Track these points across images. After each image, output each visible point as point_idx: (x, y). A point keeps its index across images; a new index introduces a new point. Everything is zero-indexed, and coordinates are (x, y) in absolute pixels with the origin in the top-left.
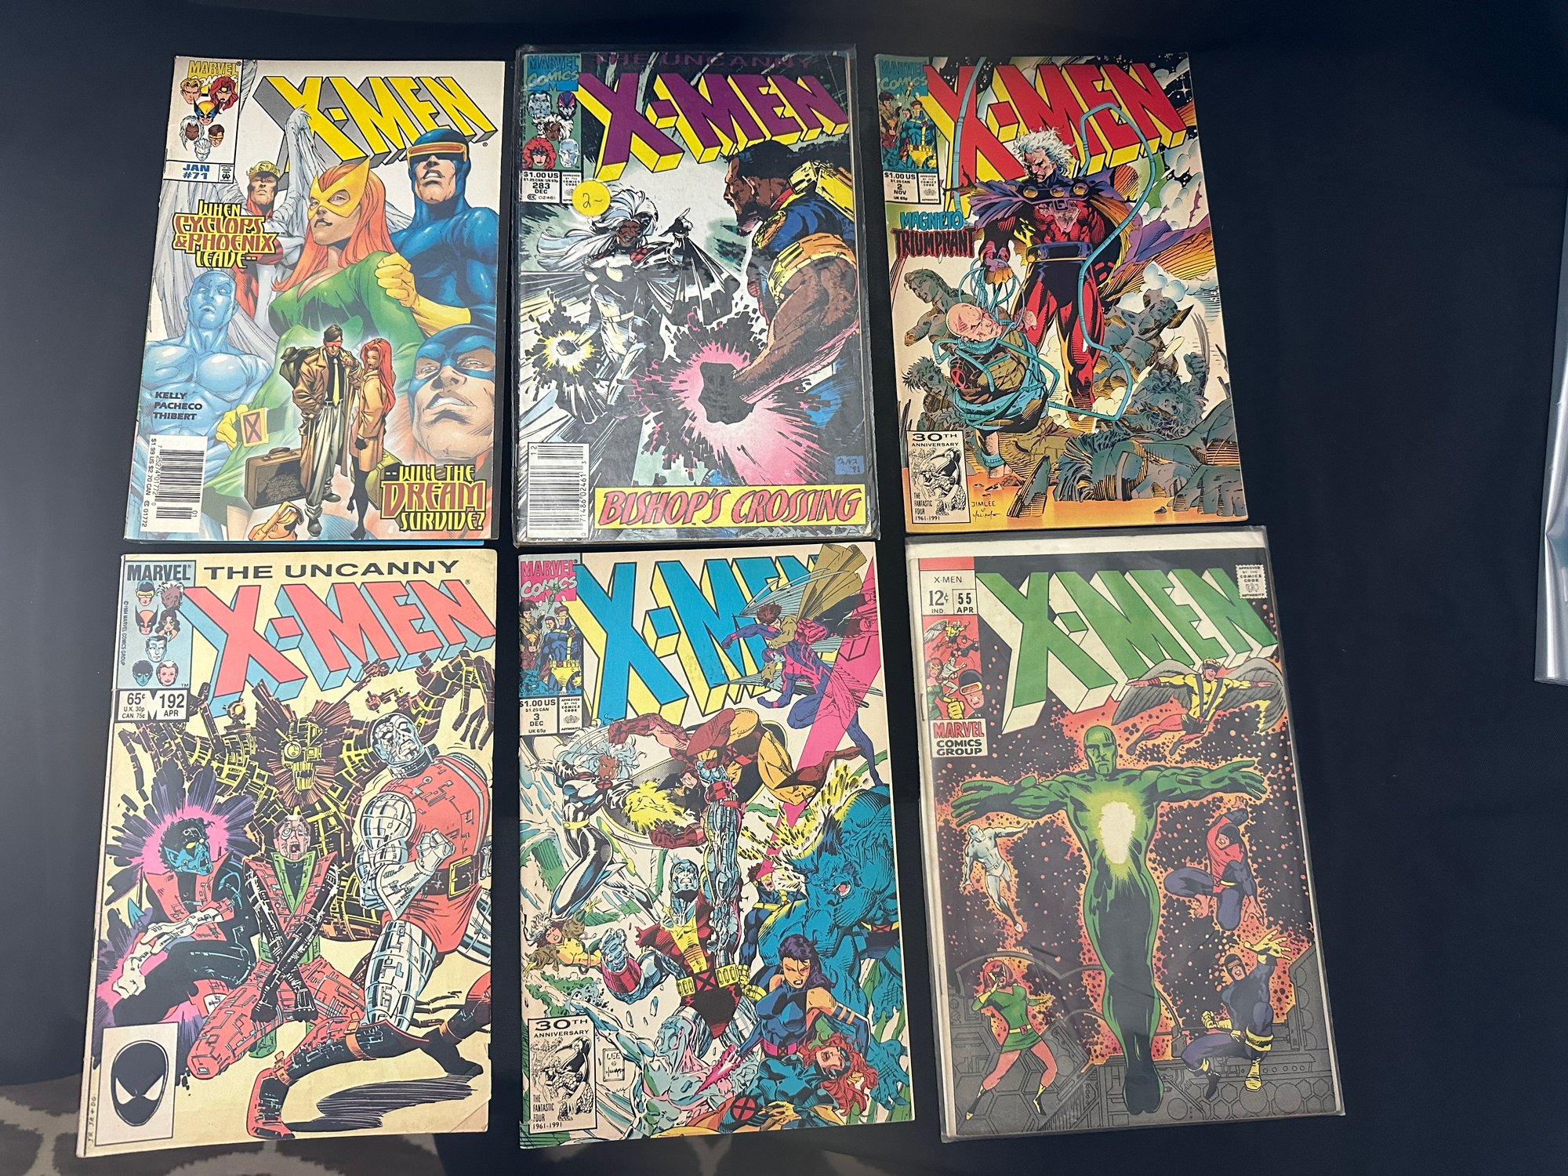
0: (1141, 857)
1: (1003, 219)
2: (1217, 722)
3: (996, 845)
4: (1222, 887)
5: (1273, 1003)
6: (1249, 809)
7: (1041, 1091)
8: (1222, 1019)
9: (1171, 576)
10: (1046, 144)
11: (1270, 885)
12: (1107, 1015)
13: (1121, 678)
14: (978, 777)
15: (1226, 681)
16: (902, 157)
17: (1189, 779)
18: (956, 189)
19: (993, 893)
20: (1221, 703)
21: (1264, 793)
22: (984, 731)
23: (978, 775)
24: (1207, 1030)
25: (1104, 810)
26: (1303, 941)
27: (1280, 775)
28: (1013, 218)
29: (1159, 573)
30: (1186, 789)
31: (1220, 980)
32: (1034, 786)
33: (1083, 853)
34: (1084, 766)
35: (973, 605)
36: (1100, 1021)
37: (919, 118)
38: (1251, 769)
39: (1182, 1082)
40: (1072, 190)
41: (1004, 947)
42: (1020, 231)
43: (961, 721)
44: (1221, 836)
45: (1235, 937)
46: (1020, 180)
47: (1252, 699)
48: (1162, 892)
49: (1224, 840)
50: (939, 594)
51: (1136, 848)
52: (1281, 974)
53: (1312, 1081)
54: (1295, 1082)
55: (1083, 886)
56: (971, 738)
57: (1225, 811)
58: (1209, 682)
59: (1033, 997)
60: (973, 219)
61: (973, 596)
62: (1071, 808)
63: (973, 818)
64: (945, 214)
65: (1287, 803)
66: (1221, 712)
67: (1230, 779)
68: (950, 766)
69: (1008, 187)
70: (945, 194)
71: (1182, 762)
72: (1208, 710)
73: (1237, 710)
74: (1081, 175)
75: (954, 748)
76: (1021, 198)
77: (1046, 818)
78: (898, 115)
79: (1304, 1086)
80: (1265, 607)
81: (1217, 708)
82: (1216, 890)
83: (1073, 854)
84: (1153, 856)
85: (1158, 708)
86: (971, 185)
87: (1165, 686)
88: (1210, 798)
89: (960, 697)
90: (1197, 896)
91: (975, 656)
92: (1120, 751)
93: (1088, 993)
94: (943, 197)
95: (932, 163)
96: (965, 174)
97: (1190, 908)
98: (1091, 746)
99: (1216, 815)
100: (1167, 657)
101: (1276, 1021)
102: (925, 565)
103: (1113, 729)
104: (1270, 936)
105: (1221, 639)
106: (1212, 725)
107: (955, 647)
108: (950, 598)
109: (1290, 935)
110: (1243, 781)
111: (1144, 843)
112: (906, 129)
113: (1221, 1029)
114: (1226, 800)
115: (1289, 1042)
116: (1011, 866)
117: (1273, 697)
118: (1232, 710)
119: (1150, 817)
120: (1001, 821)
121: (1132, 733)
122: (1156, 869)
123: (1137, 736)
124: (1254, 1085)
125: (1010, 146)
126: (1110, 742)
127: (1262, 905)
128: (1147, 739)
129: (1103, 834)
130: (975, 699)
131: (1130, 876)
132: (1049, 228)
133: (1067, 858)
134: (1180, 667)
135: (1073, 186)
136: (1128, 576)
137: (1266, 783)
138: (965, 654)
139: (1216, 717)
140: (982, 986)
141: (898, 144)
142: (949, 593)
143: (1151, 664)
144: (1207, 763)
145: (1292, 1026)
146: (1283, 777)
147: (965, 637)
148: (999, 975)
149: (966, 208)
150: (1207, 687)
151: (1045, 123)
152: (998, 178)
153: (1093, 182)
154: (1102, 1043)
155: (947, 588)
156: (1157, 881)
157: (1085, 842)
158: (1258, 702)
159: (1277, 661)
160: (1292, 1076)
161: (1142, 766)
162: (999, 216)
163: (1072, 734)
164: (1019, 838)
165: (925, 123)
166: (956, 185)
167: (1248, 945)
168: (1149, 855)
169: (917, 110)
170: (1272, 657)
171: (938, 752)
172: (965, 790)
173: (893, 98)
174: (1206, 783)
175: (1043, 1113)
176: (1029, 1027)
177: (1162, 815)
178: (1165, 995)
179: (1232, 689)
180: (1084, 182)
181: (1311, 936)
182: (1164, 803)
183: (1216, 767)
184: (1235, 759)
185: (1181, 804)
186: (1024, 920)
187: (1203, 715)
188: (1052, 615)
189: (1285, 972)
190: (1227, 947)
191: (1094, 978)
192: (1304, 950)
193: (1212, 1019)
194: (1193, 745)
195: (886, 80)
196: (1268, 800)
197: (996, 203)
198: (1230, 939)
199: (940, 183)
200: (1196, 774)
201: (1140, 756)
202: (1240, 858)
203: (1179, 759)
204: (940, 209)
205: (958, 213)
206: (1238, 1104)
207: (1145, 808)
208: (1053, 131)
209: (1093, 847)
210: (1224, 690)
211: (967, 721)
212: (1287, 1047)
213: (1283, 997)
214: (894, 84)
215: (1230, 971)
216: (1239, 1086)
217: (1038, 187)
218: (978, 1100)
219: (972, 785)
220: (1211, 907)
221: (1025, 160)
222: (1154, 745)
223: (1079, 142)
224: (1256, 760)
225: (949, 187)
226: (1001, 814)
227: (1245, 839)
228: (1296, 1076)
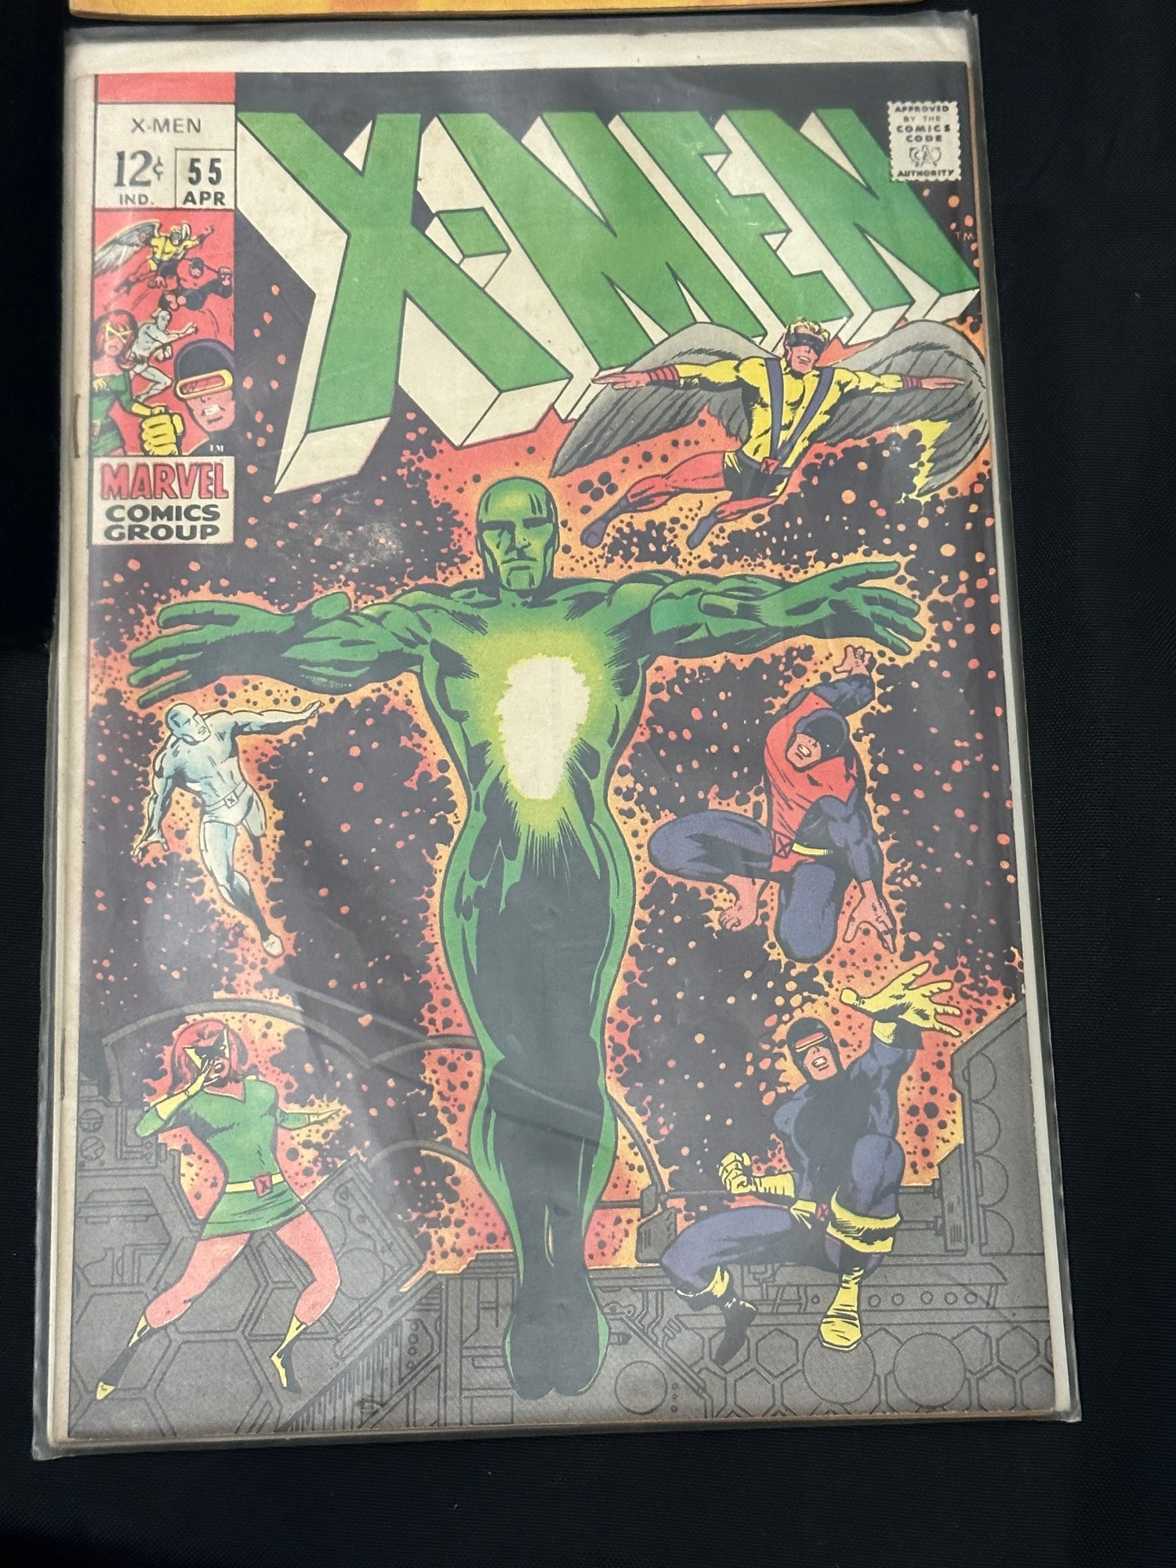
0: (596, 785)
2: (809, 471)
3: (234, 752)
4: (793, 859)
5: (906, 1138)
6: (876, 677)
7: (292, 1334)
8: (770, 1172)
9: (724, 126)
11: (917, 856)
12: (477, 1153)
13: (581, 363)
14: (204, 593)
15: (840, 376)
17: (732, 604)
19: (214, 861)
20: (823, 428)
21: (918, 638)
22: (229, 484)
23: (205, 588)
24: (731, 1197)
25: (512, 674)
26: (993, 992)
27: (961, 598)
29: (692, 120)
30: (720, 627)
31: (772, 1077)
32: (345, 617)
33: (452, 773)
34: (473, 570)
35: (225, 187)
36: (460, 1170)
38: (888, 583)
39: (656, 1321)
41: (230, 989)
43: (171, 461)
44: (801, 739)
45: (820, 979)
47: (902, 417)
48: (643, 866)
49: (808, 747)
50: (140, 159)
51: (584, 762)
52: (931, 1070)
53: (995, 1331)
54: (950, 1332)
55: (443, 850)
56: (195, 500)
57: (815, 680)
58: (798, 375)
59: (294, 1108)
61: (226, 167)
62: (431, 667)
63: (181, 688)
65: (973, 664)
66: (822, 448)
67: (834, 604)
68: (134, 565)
71: (717, 563)
72: (791, 443)
73: (863, 443)
75: (149, 523)
77: (366, 691)
79: (972, 1343)
80: (954, 201)
81: (813, 438)
82: (779, 865)
83: (426, 775)
84: (627, 781)
85: (667, 437)
87: (688, 386)
88: (779, 649)
89: (173, 403)
90: (731, 879)
91: (221, 309)
92: (565, 537)
93: (435, 1101)
97: (709, 905)
98: (492, 525)
99: (792, 688)
100: (700, 316)
101: (910, 1180)
102: (109, 88)
103: (555, 486)
104: (908, 978)
105: (837, 277)
106: (797, 477)
107: (172, 284)
108: (167, 170)
109: (959, 977)
110: (865, 611)
111: (606, 752)
113: (767, 1196)
114: (819, 654)
115: (940, 1232)
116: (268, 802)
117: (959, 411)
118: (850, 443)
119: (626, 692)
120: (254, 696)
121: (597, 496)
122: (630, 814)
123: (608, 501)
124: (840, 1334)
126: (543, 516)
127: (893, 903)
128: (634, 508)
129: (504, 728)
130: (213, 410)
131: (566, 830)
133: (411, 784)
134: (728, 341)
136: (617, 126)
137: (924, 616)
138: (196, 301)
139: (809, 459)
140: (168, 1080)
142: (167, 159)
143: (656, 334)
144: (779, 568)
145: (952, 1196)
146: (969, 603)
147: (198, 263)
148: (210, 1054)
150: (792, 388)
154: (459, 1223)
155: (161, 144)
156: (631, 843)
157: (460, 750)
158: (917, 425)
159: (974, 328)
160: (943, 1317)
161: (616, 571)
163: (450, 497)
164: (294, 738)
167: (849, 997)
168: (617, 781)
170: (962, 319)
171: (108, 534)
172: (168, 624)
174: (772, 612)
175: (293, 1386)
176: (277, 1179)
177: (657, 687)
178: (631, 1111)
179: (855, 393)
181: (1013, 982)
182: (663, 661)
183: (801, 576)
184: (850, 559)
185: (708, 661)
186: (288, 928)
187: (778, 453)
188: (421, 215)
189: (940, 1065)
190: (796, 1001)
191: (453, 1067)
192: (993, 1013)
193: (747, 1171)
194: (746, 523)
196: (925, 656)
198: (807, 983)
200: (748, 596)
201: (614, 548)
202: (844, 789)
203: (709, 556)
206: (797, 1381)
207: (614, 669)
209: (477, 758)
210: (833, 396)
211: (187, 461)
212: (934, 1244)
213: (932, 1124)
215: (799, 1059)
216: (803, 1336)
218: (127, 1355)
219: (188, 610)
220: (762, 904)
222: (650, 524)
224: (903, 561)
226: (254, 679)
227: (862, 748)
228: (955, 1317)
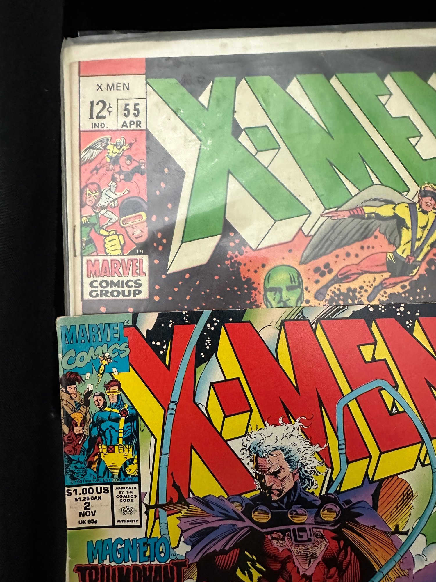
1: (223, 552)
10: (286, 443)
16: (90, 464)
18: (162, 507)
28: (236, 551)
37: (116, 406)
40: (318, 514)
42: (245, 569)
46: (248, 496)
60: (183, 549)
64: (146, 541)
69: (232, 506)
70: (147, 513)
74: (332, 491)
76: (248, 523)
78: (87, 403)
86: (182, 501)
94: (144, 517)
95: (132, 469)
96: (175, 485)
112: (98, 423)
125: (236, 446)
132: (283, 568)
135: (320, 507)
141: (86, 445)
149: (174, 533)
151: (288, 412)
152: (217, 491)
153: (348, 502)
162: (218, 547)
165: (124, 413)
166: (163, 501)
169: (112, 396)
173: (80, 380)
180: (335, 501)
195: (72, 353)
197: (214, 529)
199: (141, 496)
204: (139, 534)
205: (164, 539)
208: (297, 424)
214: (82, 359)
217: (271, 508)
221: (257, 467)
223: (333, 442)
225: (153, 503)
